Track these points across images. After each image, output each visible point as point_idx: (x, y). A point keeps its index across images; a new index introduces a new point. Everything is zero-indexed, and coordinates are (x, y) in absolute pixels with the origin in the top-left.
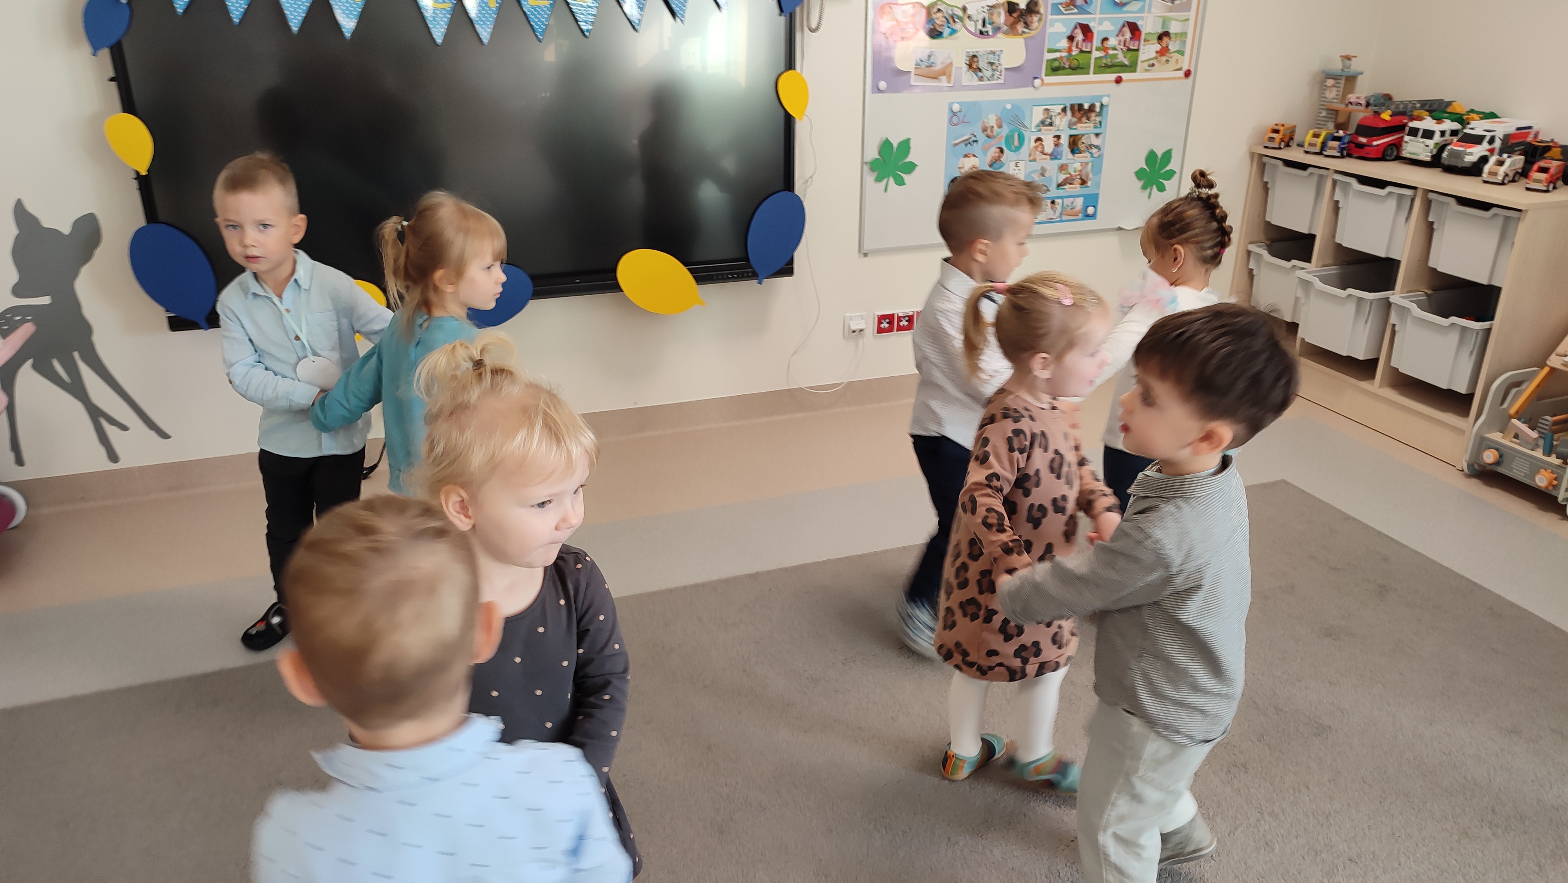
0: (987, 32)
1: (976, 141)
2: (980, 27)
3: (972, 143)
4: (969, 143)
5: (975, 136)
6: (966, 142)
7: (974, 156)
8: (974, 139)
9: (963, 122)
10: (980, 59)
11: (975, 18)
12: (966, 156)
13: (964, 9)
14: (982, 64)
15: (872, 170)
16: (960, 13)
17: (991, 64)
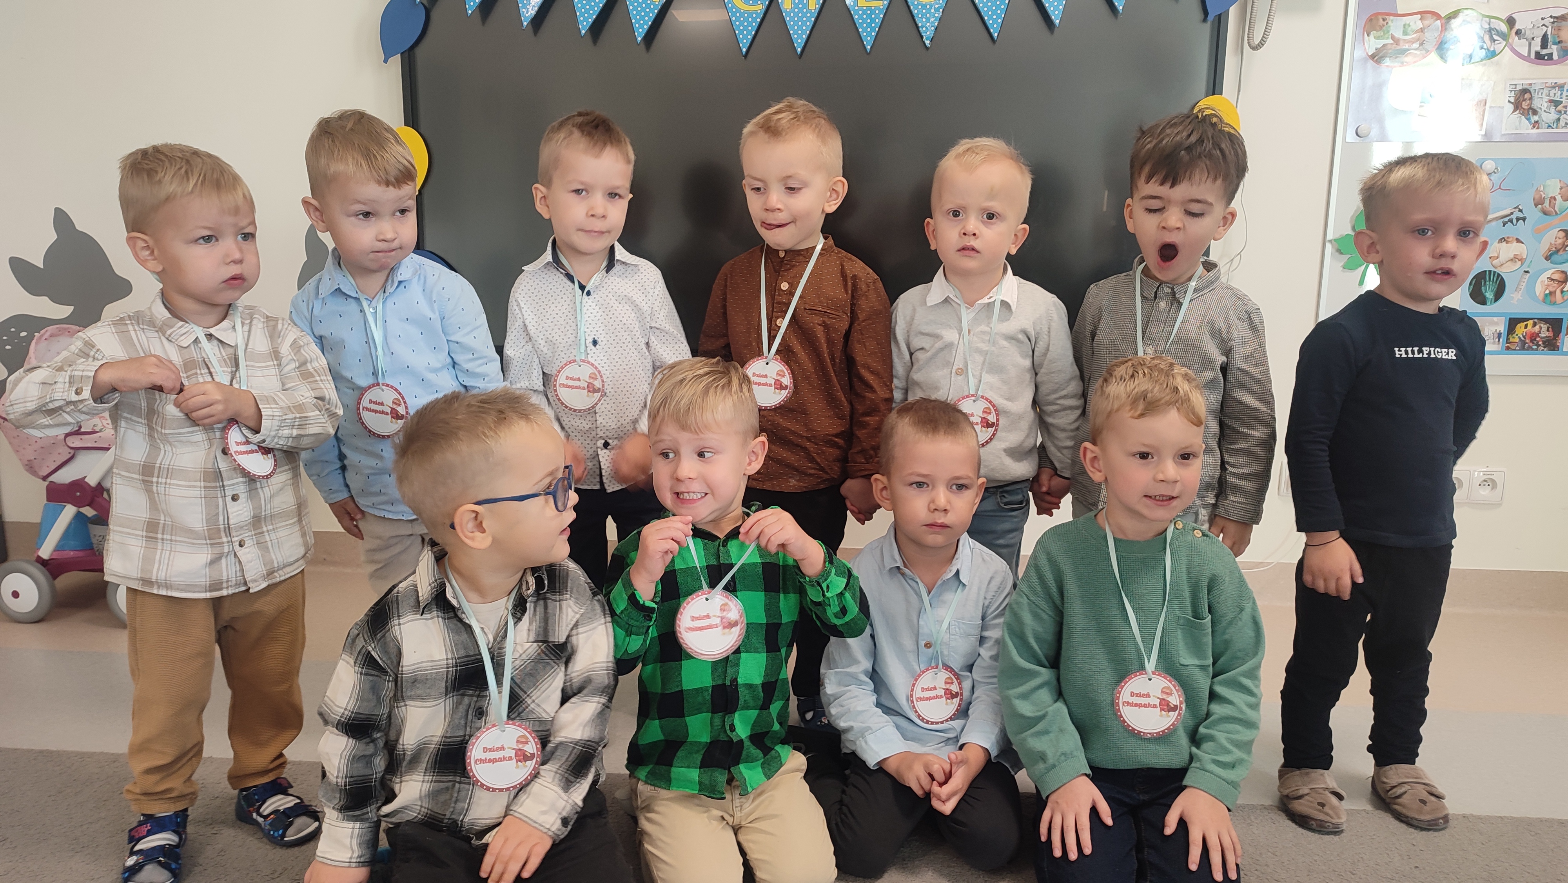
0: (1550, 56)
1: (1524, 219)
2: (1537, 46)
3: (1515, 221)
4: (1511, 221)
5: (1521, 211)
6: (1506, 219)
7: (1518, 241)
8: (1520, 215)
9: (1500, 188)
10: (1535, 95)
11: (1529, 34)
12: (1502, 240)
13: (1511, 22)
14: (1541, 102)
15: (1339, 251)
16: (1504, 27)
17: (1556, 103)
